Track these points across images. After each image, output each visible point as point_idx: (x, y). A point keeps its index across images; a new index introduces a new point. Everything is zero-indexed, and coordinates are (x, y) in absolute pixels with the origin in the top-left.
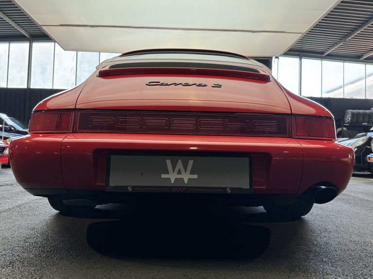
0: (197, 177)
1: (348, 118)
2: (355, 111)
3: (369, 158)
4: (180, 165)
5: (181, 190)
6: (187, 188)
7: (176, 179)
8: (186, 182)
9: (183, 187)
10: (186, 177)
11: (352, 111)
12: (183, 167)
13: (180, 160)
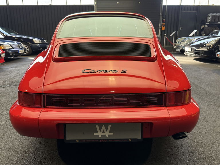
0: (113, 134)
1: (209, 19)
2: (214, 14)
3: (217, 55)
4: (103, 128)
5: (105, 141)
6: (108, 140)
7: (102, 135)
8: (107, 137)
9: (106, 139)
10: (107, 134)
11: (212, 14)
12: (105, 129)
13: (103, 126)
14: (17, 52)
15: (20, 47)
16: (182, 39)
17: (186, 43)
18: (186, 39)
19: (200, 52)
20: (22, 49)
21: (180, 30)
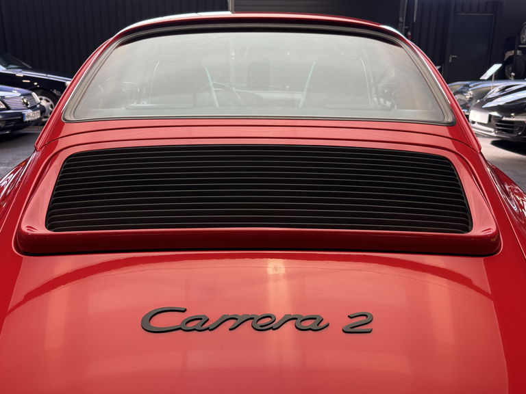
14: (20, 117)
15: (27, 105)
16: (457, 87)
17: (468, 97)
18: (467, 86)
19: (512, 127)
20: (34, 111)
21: (450, 61)
